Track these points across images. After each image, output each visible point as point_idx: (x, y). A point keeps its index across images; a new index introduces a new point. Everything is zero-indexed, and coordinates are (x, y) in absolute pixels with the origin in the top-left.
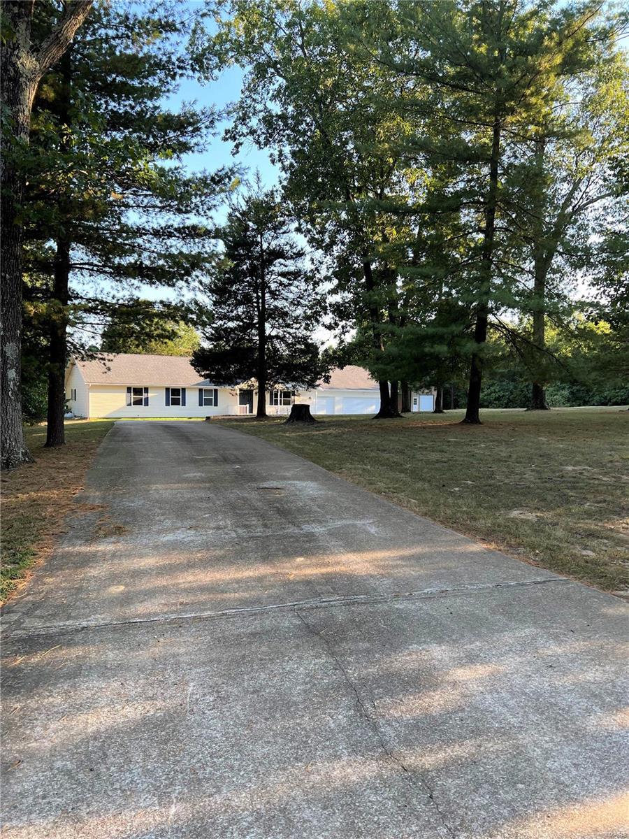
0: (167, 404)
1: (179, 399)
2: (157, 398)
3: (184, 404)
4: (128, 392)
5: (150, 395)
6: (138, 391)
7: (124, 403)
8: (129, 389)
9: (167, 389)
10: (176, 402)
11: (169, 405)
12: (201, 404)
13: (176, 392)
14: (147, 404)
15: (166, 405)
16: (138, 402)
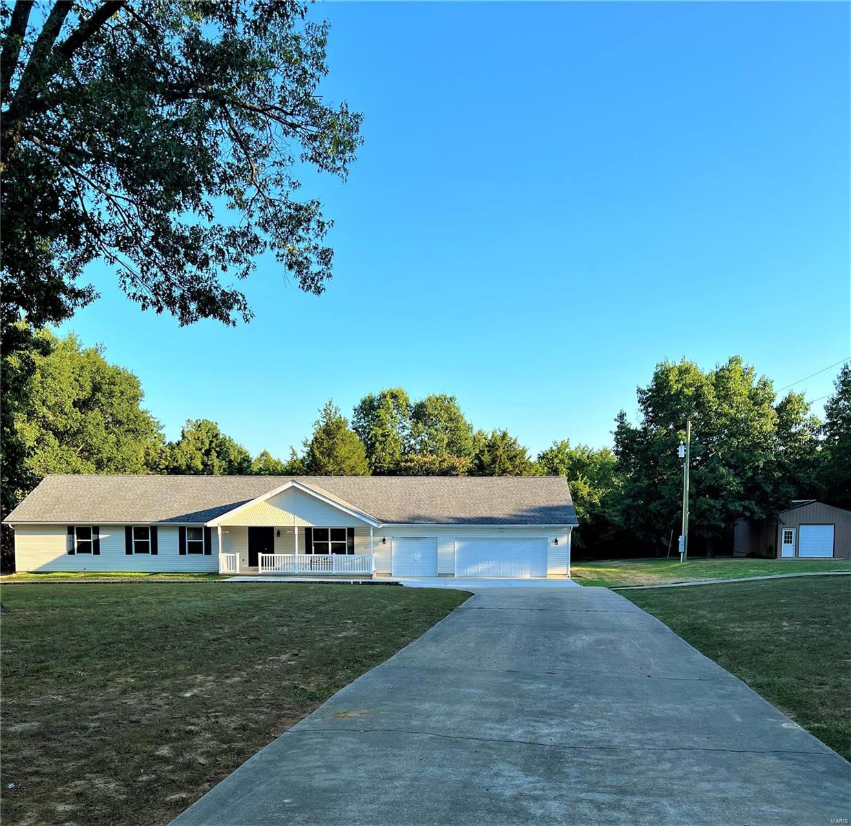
0: (129, 551)
1: (148, 542)
2: (112, 542)
3: (155, 552)
4: (69, 533)
5: (101, 536)
6: (83, 531)
7: (63, 550)
8: (70, 529)
9: (128, 529)
10: (142, 549)
11: (131, 553)
12: (182, 552)
13: (141, 531)
14: (97, 552)
15: (127, 554)
16: (84, 548)
